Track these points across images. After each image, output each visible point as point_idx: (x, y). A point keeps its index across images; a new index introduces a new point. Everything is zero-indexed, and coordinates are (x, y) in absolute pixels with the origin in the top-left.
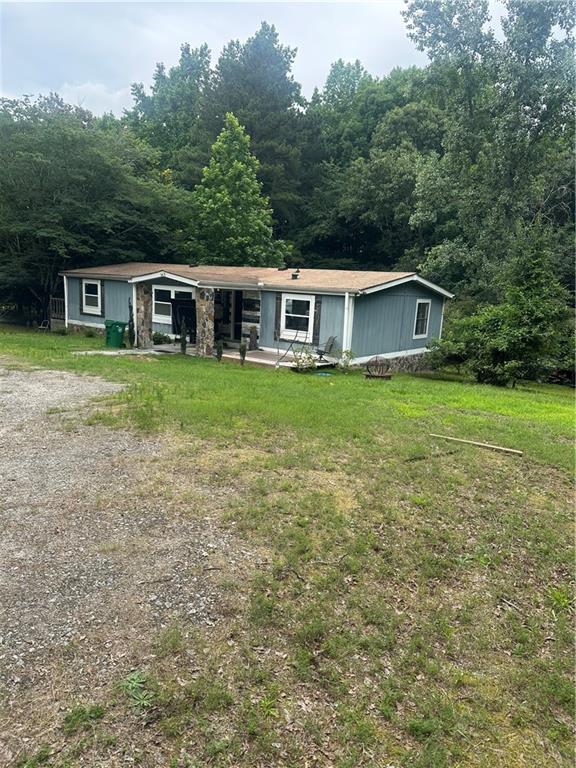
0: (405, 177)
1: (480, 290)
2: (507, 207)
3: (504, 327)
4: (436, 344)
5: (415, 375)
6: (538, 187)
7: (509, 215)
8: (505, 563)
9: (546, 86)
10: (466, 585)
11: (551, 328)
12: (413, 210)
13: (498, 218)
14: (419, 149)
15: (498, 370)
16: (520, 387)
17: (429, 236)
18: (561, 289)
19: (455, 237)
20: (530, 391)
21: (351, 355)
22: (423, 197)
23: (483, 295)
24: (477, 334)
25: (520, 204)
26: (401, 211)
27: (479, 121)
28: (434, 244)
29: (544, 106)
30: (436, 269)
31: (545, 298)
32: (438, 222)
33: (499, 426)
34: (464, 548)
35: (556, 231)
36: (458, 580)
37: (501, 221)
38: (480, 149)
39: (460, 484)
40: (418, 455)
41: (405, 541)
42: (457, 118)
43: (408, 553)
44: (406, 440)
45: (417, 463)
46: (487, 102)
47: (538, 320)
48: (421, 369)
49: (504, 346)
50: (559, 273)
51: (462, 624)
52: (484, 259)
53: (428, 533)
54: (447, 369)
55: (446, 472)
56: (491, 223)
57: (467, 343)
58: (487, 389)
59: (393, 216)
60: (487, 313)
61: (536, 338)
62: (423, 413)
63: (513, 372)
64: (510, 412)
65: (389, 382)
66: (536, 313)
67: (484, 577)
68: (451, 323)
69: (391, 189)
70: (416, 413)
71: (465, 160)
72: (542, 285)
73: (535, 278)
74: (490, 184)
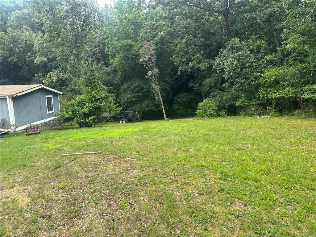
0: (28, 42)
1: (73, 90)
2: (77, 56)
3: (86, 103)
4: (58, 114)
5: (52, 130)
6: (87, 48)
7: (78, 59)
8: (101, 199)
9: (82, 10)
10: (87, 215)
11: (103, 102)
12: (35, 57)
13: (74, 60)
14: (33, 30)
15: (87, 121)
16: (97, 126)
17: (45, 68)
18: (104, 87)
19: (58, 68)
20: (101, 127)
21: (16, 126)
22: (39, 51)
23: (75, 92)
24: (76, 108)
25: (82, 55)
26: (30, 57)
27: (57, 20)
28: (49, 72)
29: (83, 17)
30: (52, 82)
31: (99, 91)
32: (49, 62)
33: (91, 143)
34: (84, 200)
35: (97, 65)
36: (83, 215)
37: (76, 62)
38: (61, 32)
39: (78, 173)
40: (58, 166)
41: (57, 207)
42: (48, 18)
43: (59, 212)
44: (51, 161)
45: (58, 170)
46: (60, 13)
47: (98, 100)
48: (54, 126)
49: (87, 111)
50: (102, 81)
51: (88, 233)
52: (72, 77)
53: (67, 199)
54: (66, 124)
55: (72, 169)
56: (72, 62)
57: (72, 112)
58: (84, 129)
59: (26, 59)
60: (78, 99)
61: (99, 106)
62: (58, 146)
63: (93, 121)
64: (94, 137)
65: (39, 135)
66: (97, 97)
67: (94, 208)
68: (63, 104)
69: (22, 47)
70: (54, 147)
71: (55, 36)
72: (97, 86)
73: (94, 83)
74: (68, 47)
